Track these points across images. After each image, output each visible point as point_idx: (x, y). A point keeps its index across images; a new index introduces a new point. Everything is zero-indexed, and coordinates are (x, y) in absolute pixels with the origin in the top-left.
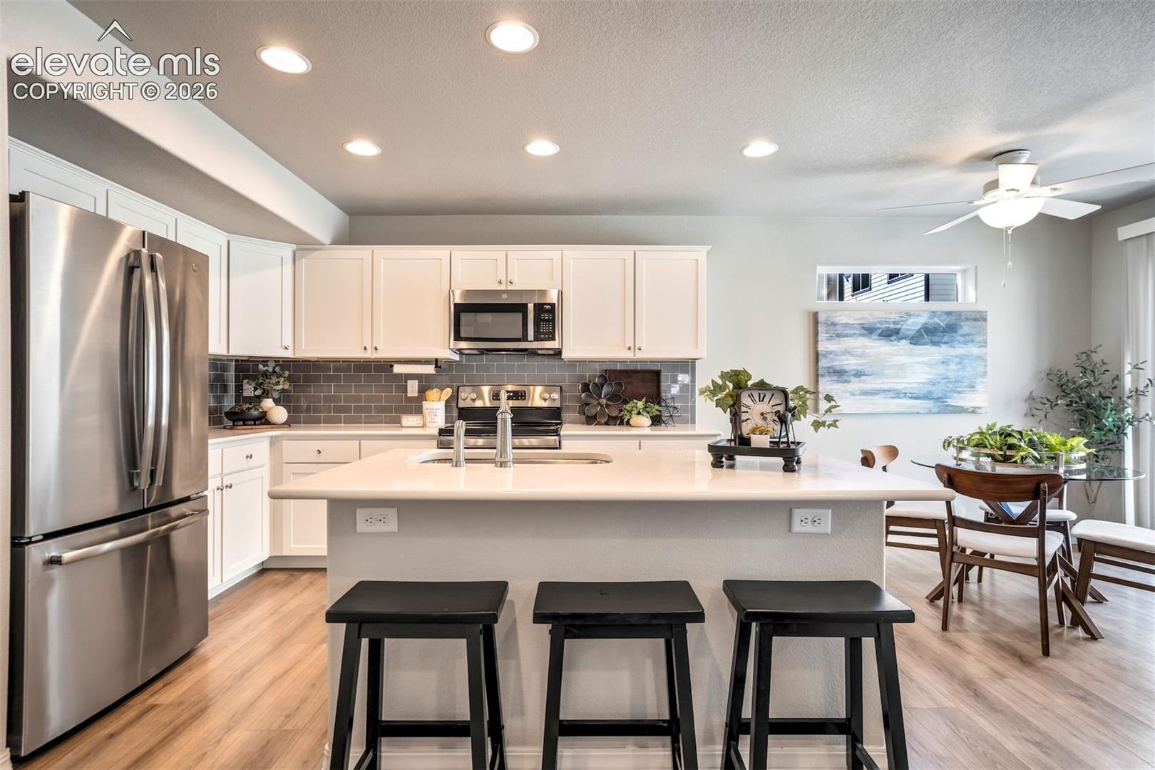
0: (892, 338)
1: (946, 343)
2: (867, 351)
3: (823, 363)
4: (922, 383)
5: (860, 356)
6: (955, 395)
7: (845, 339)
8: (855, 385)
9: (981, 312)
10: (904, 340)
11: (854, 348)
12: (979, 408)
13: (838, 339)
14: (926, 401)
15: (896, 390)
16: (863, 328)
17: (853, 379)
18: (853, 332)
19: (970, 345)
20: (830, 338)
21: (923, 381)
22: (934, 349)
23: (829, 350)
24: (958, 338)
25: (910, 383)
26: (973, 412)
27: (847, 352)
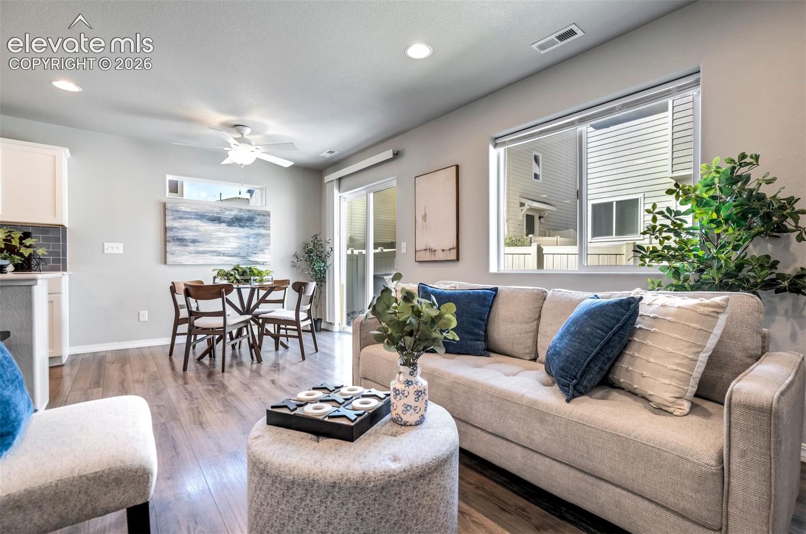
0: (215, 222)
1: (247, 227)
2: (200, 228)
3: (169, 234)
4: (234, 248)
5: (196, 231)
6: (253, 255)
7: (184, 220)
8: (192, 248)
9: (267, 211)
10: (223, 224)
11: (191, 226)
12: (266, 262)
13: (180, 220)
14: (237, 258)
15: (219, 251)
16: (197, 215)
17: (190, 244)
18: (190, 216)
19: (261, 228)
20: (175, 219)
21: (235, 247)
22: (241, 229)
23: (174, 226)
24: (254, 224)
25: (227, 248)
26: (263, 264)
27: (186, 228)
